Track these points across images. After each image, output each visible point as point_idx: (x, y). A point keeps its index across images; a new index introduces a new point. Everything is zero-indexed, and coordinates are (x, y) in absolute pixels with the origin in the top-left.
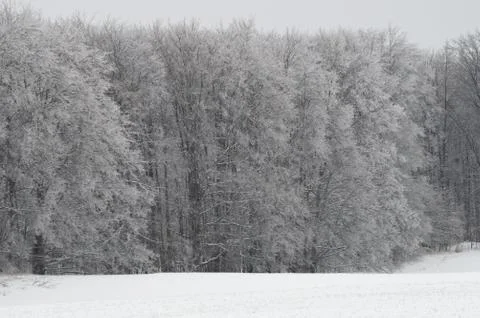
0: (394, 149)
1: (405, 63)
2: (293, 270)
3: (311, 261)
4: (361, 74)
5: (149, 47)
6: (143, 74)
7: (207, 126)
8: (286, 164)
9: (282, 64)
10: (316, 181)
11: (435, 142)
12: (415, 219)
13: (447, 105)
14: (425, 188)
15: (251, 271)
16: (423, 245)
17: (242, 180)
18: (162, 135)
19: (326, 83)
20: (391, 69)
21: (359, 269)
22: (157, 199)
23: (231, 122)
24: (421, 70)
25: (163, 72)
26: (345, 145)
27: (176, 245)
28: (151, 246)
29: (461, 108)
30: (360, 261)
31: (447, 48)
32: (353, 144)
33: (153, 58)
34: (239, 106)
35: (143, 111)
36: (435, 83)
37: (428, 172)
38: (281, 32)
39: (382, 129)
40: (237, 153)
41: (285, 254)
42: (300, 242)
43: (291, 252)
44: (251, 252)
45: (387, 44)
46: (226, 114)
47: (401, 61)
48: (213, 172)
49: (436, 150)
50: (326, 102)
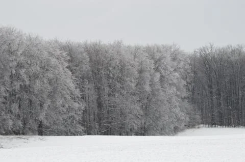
0: (175, 89)
1: (179, 57)
2: (137, 135)
3: (143, 131)
4: (163, 61)
5: (83, 50)
6: (81, 60)
7: (104, 80)
8: (134, 95)
9: (133, 57)
10: (146, 101)
11: (190, 87)
12: (183, 116)
13: (195, 73)
14: (186, 104)
15: (120, 135)
16: (186, 126)
17: (117, 100)
18: (87, 84)
19: (149, 64)
20: (174, 59)
21: (161, 134)
22: (85, 107)
23: (113, 78)
24: (185, 60)
25: (88, 60)
26: (157, 88)
27: (93, 125)
28: (83, 125)
29: (200, 74)
30: (162, 132)
31: (195, 52)
32: (160, 87)
33: (84, 54)
34: (117, 73)
35: (80, 74)
36: (190, 64)
37: (188, 98)
38: (133, 45)
39: (170, 82)
40: (116, 90)
41: (134, 128)
42: (139, 124)
43: (136, 128)
44: (121, 128)
45: (172, 50)
46: (111, 75)
47: (178, 56)
48: (106, 97)
49: (191, 90)
50: (150, 71)
